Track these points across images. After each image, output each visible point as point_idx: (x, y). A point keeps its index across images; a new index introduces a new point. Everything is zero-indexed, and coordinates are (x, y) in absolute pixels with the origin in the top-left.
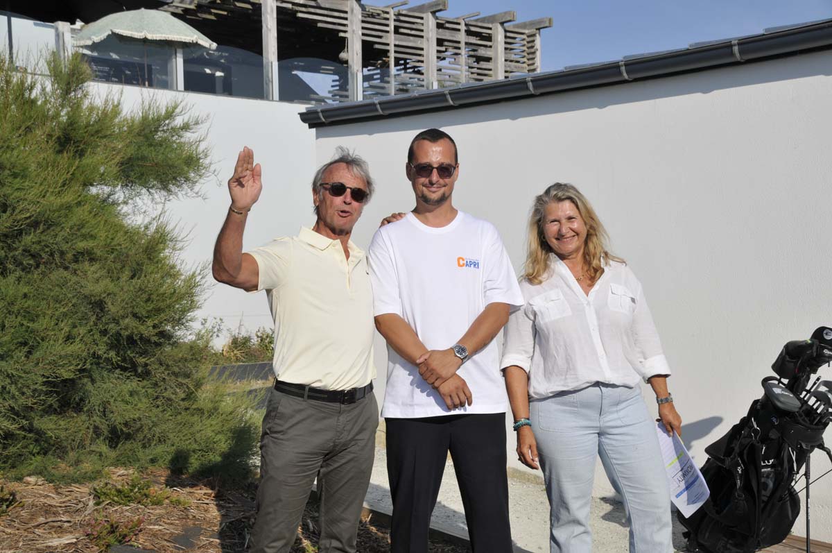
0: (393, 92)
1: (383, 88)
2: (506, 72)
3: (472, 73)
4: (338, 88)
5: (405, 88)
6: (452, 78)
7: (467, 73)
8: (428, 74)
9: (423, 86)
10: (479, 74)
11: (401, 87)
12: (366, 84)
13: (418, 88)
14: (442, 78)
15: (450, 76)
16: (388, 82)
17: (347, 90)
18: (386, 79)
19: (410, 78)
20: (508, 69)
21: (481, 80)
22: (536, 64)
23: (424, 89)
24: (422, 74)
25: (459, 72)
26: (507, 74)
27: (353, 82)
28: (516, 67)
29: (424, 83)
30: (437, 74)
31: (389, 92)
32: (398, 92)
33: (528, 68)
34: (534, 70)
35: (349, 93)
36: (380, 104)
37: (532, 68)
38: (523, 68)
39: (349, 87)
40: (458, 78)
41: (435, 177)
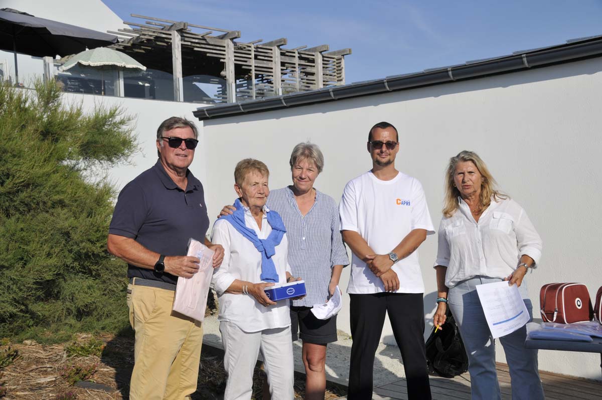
33: (337, 79)
34: (341, 80)
35: (227, 96)
36: (242, 105)
37: (340, 79)
38: (334, 79)
39: (227, 92)
40: (294, 86)
41: (384, 148)
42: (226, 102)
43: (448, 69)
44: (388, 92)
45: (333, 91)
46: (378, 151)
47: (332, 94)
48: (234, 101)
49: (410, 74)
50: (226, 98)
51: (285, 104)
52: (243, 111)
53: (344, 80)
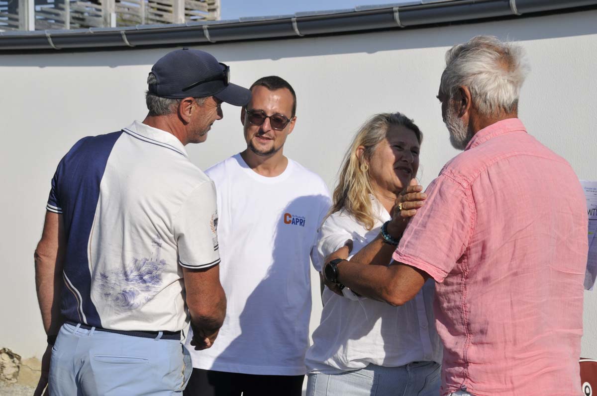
0: (68, 19)
1: (57, 15)
2: (186, 9)
3: (152, 8)
4: (6, 8)
5: (81, 16)
6: (131, 11)
7: (147, 7)
8: (106, 5)
9: (100, 16)
10: (159, 9)
11: (77, 15)
12: (39, 8)
13: (96, 18)
14: (121, 10)
15: (129, 9)
16: (62, 9)
17: (17, 13)
18: (61, 5)
19: (87, 7)
20: (188, 7)
21: (161, 16)
22: (216, 5)
23: (101, 19)
24: (100, 4)
25: (138, 6)
26: (187, 12)
27: (23, 5)
28: (196, 5)
29: (101, 13)
30: (116, 6)
31: (63, 19)
32: (73, 21)
33: (208, 7)
34: (214, 10)
35: (20, 16)
36: (52, 37)
37: (212, 7)
38: (202, 7)
39: (20, 10)
40: (137, 12)
41: (267, 126)
42: (17, 27)
43: (394, 9)
44: (296, 37)
45: (208, 29)
46: (256, 128)
47: (207, 33)
48: (32, 28)
49: (332, 11)
50: (17, 20)
51: (127, 43)
52: (53, 46)
53: (218, 10)
